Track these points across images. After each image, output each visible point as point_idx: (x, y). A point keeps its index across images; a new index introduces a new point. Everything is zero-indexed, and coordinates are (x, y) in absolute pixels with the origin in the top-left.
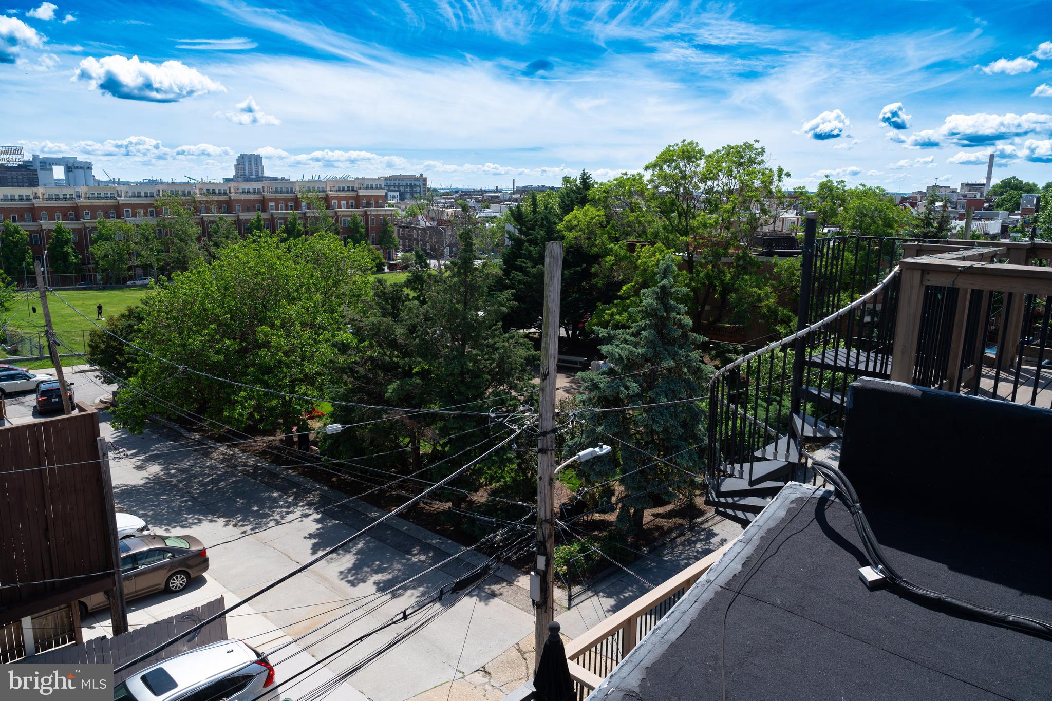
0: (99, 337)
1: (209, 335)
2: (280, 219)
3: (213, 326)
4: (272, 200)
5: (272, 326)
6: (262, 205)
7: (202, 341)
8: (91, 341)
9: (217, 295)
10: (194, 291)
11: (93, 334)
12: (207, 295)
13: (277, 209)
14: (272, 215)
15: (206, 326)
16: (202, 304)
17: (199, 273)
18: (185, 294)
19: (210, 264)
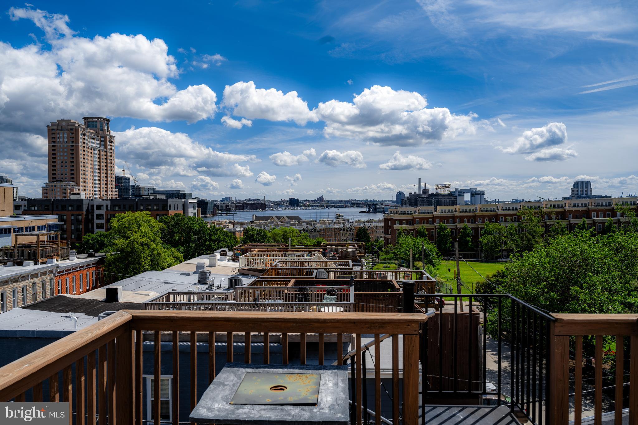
0: (481, 286)
1: (541, 288)
2: (599, 223)
3: (545, 283)
4: (594, 211)
5: (581, 288)
6: (588, 214)
7: (536, 291)
8: (477, 287)
9: (548, 266)
10: (535, 263)
11: (478, 284)
12: (542, 265)
13: (598, 217)
14: (594, 220)
15: (539, 283)
16: (539, 270)
17: (538, 252)
18: (529, 264)
19: (546, 248)
